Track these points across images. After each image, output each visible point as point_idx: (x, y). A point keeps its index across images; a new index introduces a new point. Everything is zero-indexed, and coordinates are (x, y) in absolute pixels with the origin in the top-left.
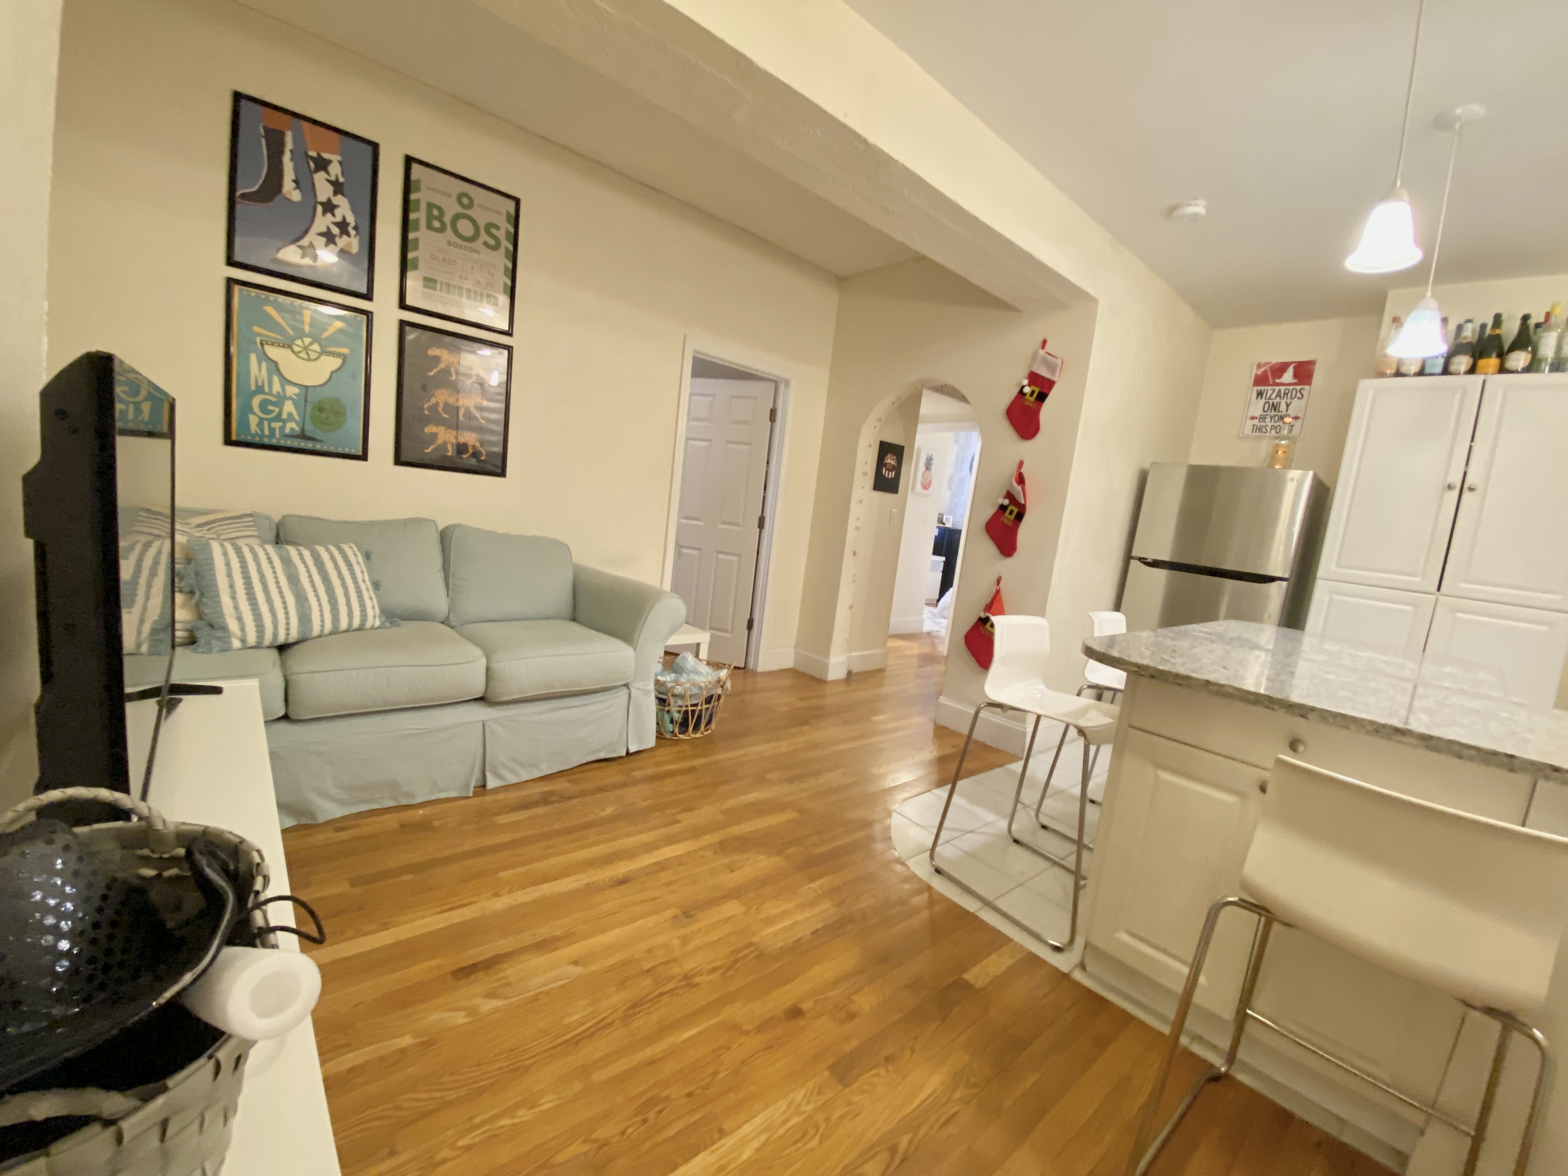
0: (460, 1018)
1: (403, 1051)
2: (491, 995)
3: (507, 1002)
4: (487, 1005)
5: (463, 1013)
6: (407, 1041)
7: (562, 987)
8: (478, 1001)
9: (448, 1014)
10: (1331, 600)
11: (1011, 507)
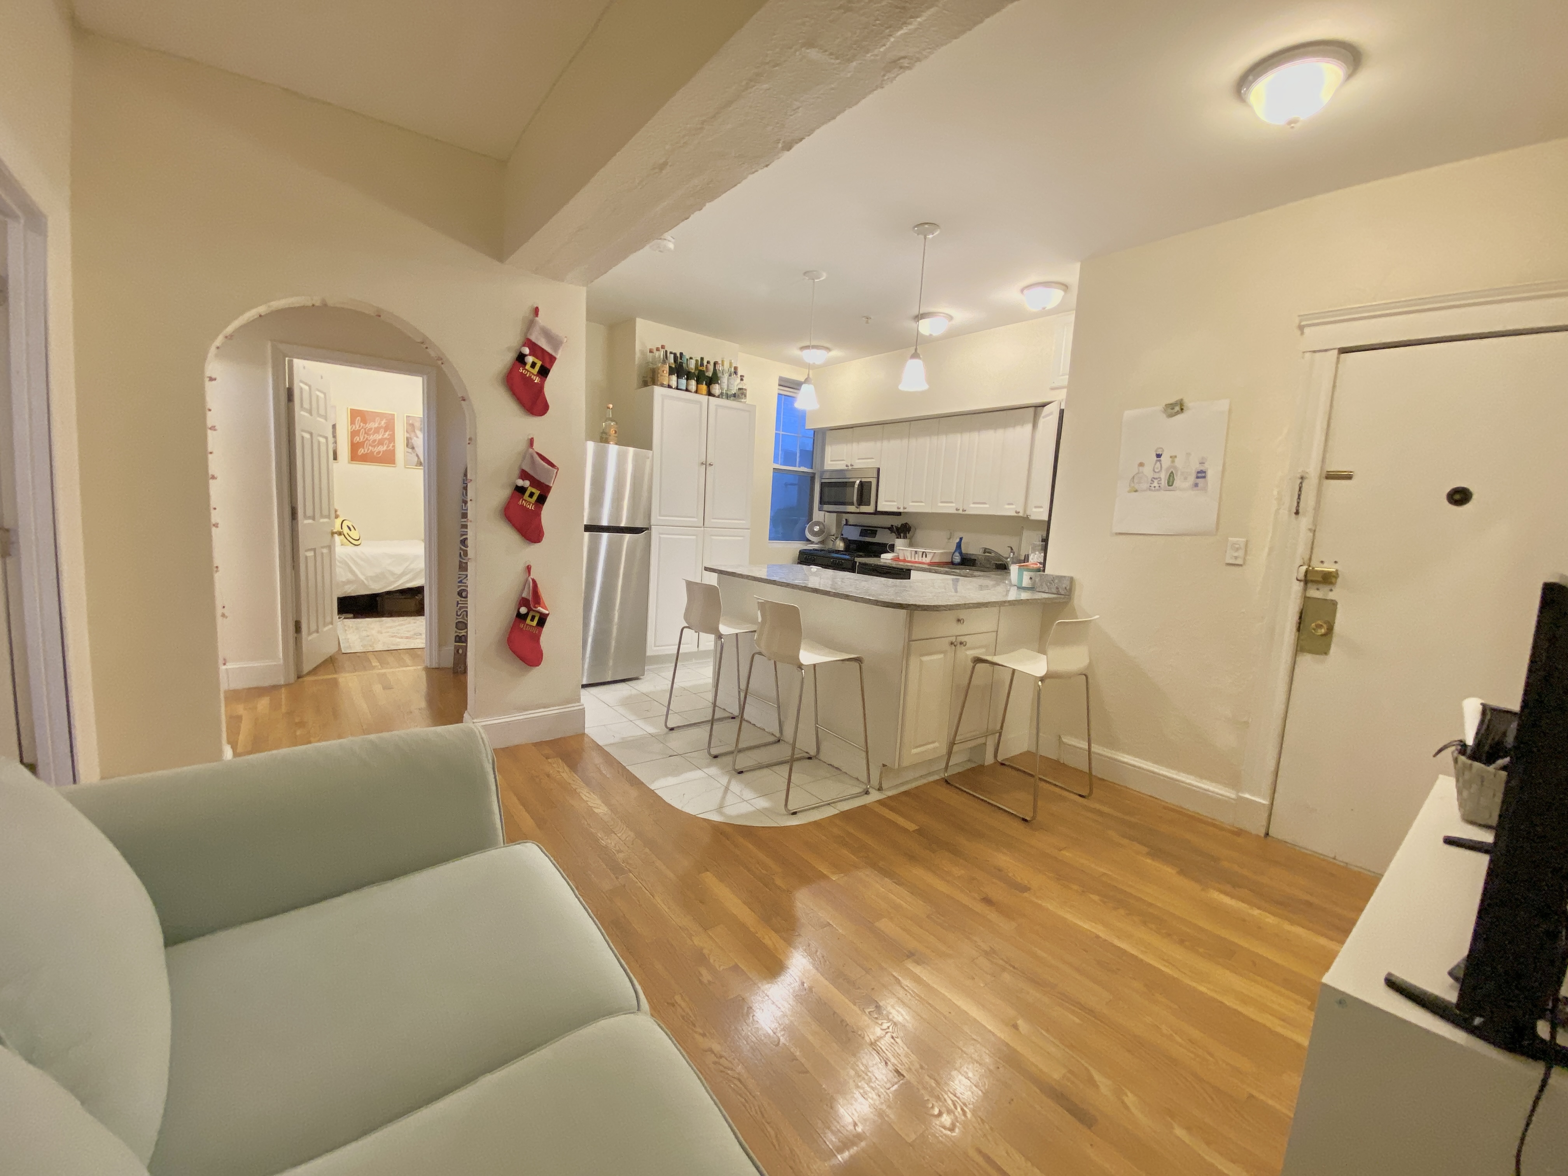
0: (1130, 1099)
1: (1188, 1129)
2: (1091, 1082)
3: (1090, 1068)
4: (1104, 1084)
5: (1126, 1099)
6: (1179, 1132)
7: (1047, 1031)
8: (1104, 1090)
9: (1133, 1110)
10: (660, 538)
11: (531, 489)
